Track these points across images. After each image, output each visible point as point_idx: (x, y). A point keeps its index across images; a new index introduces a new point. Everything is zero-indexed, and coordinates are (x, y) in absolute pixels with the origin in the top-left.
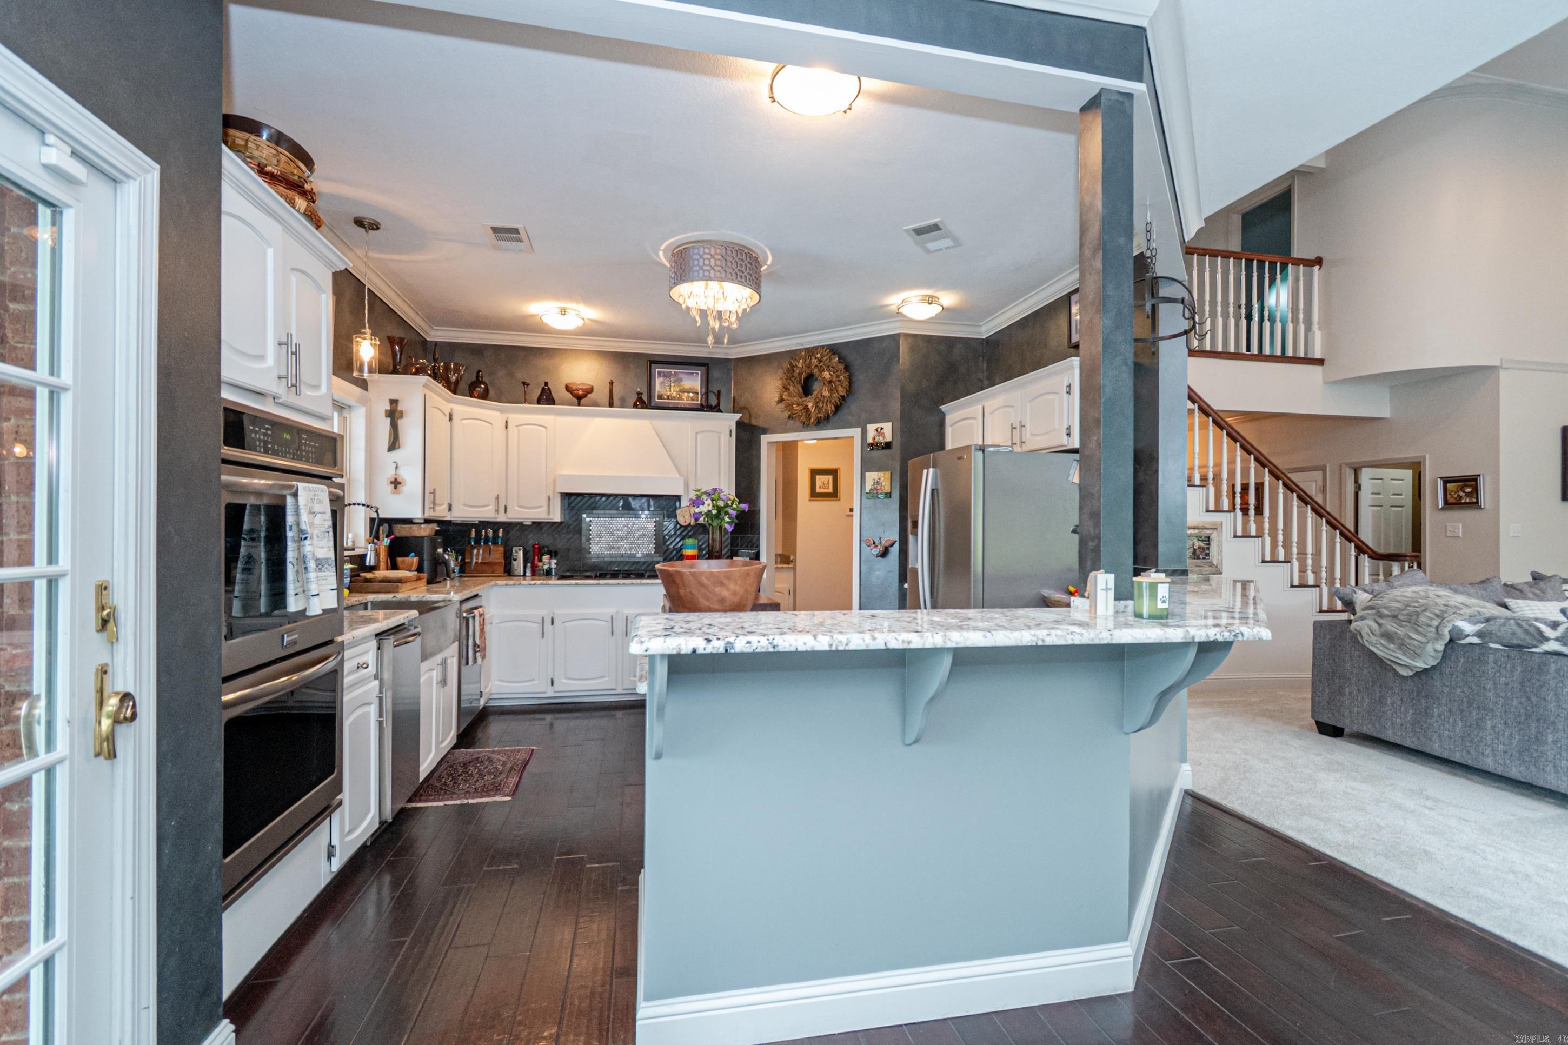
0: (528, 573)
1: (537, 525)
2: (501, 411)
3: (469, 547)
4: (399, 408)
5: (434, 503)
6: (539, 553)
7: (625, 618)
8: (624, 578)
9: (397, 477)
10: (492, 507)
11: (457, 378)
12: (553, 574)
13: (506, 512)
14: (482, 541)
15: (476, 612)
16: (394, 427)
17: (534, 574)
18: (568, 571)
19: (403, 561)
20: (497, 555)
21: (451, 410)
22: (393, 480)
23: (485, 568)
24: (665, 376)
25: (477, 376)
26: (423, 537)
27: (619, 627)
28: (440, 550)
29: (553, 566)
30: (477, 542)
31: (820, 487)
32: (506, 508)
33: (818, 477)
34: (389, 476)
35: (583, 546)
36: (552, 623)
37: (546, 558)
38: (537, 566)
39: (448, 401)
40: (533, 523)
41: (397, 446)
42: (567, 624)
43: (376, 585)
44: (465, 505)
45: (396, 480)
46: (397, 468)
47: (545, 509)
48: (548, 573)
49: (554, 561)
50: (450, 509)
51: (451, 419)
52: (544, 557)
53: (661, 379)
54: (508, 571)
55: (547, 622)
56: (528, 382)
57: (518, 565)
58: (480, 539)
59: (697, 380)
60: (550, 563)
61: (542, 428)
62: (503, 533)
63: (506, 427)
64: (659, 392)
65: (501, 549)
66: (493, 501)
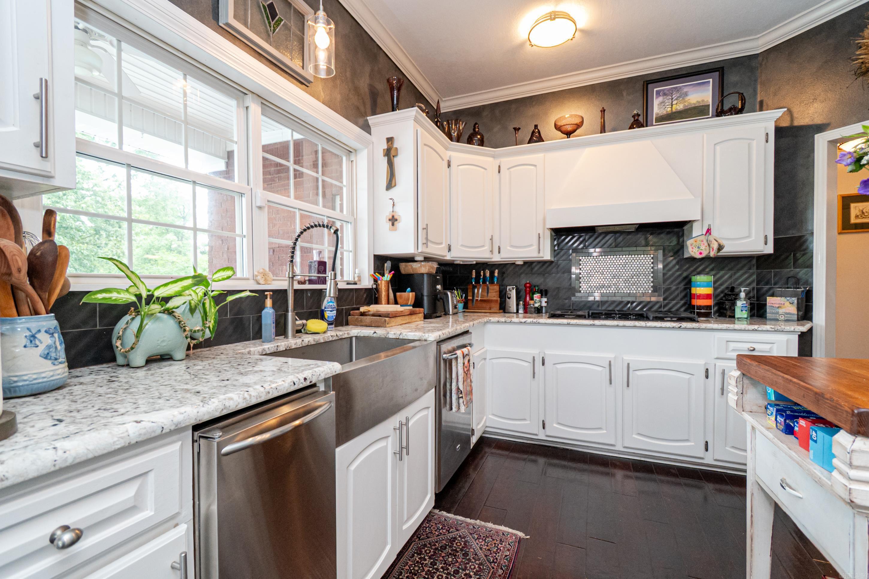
0: (521, 311)
1: (528, 264)
2: (494, 157)
3: (471, 287)
4: (395, 146)
5: (427, 239)
6: (530, 291)
7: (626, 365)
8: (636, 319)
9: (394, 214)
10: (487, 248)
11: (458, 134)
12: (544, 311)
13: (499, 253)
14: (481, 281)
15: (459, 353)
16: (391, 164)
17: (526, 311)
18: (558, 309)
19: (401, 296)
20: (494, 294)
21: (450, 157)
22: (391, 217)
23: (484, 305)
24: (665, 94)
25: (474, 130)
26: (423, 274)
27: (619, 375)
28: (439, 287)
29: (544, 304)
30: (477, 281)
31: (857, 217)
32: (499, 248)
33: (853, 205)
34: (388, 214)
35: (573, 285)
36: (543, 364)
37: (536, 296)
38: (529, 304)
39: (447, 149)
40: (525, 263)
41: (393, 184)
42: (558, 366)
43: (368, 319)
44: (462, 245)
45: (393, 216)
46: (394, 205)
47: (535, 247)
48: (539, 311)
49: (544, 300)
50: (450, 250)
51: (449, 166)
52: (535, 295)
53: (661, 99)
54: (503, 308)
55: (539, 362)
56: (518, 127)
57: (512, 303)
58: (480, 279)
59: (708, 90)
60: (541, 302)
61: (532, 167)
62: (498, 273)
63: (499, 172)
64: (657, 114)
65: (497, 288)
66: (488, 242)
